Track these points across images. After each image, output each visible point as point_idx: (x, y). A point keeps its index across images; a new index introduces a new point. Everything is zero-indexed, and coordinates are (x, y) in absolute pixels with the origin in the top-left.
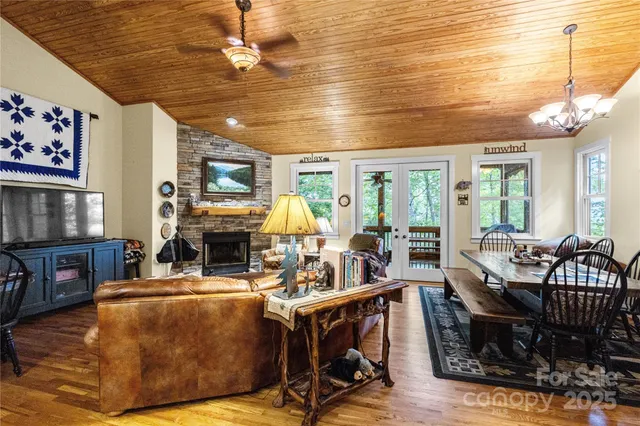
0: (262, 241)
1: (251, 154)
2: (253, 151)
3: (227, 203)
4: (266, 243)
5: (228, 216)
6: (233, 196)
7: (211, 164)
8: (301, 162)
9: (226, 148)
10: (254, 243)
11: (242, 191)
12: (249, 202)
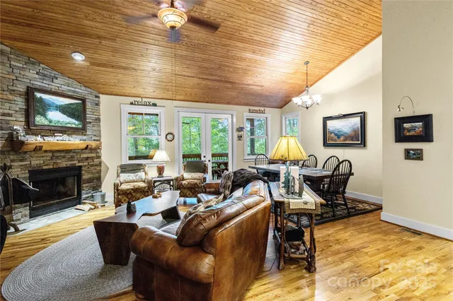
0: (92, 173)
1: (81, 91)
2: (83, 88)
3: (58, 138)
4: (97, 175)
5: (59, 151)
6: (64, 130)
7: (38, 95)
8: (132, 104)
9: (55, 80)
10: (85, 176)
11: (73, 126)
12: (81, 137)
